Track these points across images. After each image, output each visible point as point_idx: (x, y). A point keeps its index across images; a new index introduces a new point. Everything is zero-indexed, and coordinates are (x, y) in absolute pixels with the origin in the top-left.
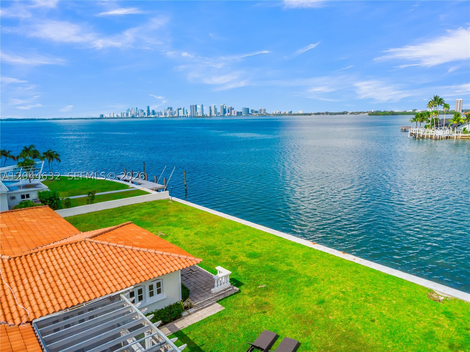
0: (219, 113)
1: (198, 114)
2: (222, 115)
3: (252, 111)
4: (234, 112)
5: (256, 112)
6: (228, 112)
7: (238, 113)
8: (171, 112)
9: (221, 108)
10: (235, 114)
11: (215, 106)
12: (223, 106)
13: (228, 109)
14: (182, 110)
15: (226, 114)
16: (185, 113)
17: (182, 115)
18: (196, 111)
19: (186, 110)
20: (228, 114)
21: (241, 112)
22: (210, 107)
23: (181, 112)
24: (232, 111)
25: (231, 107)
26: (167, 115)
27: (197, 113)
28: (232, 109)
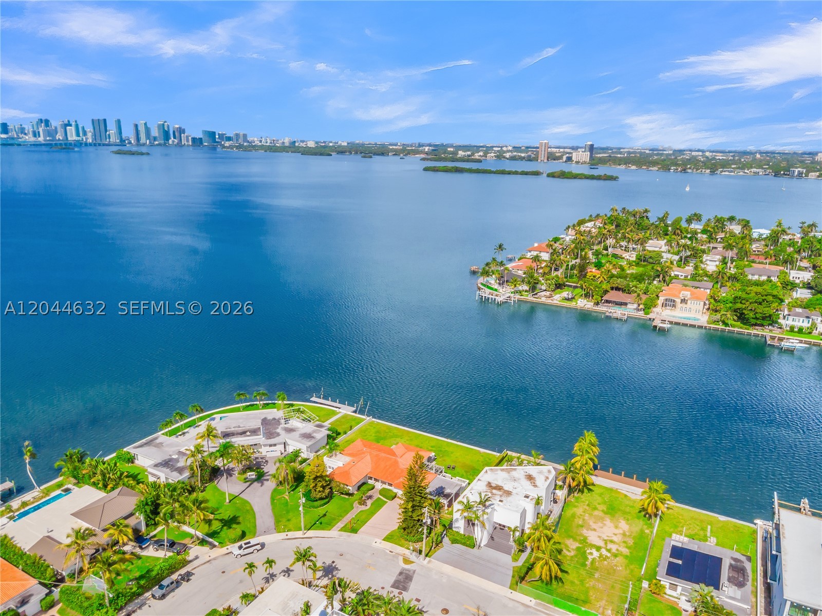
0: (155, 139)
1: (109, 138)
2: (162, 142)
3: (221, 136)
4: (187, 137)
5: (229, 139)
6: (175, 137)
7: (194, 139)
8: (48, 130)
9: (159, 129)
10: (188, 141)
11: (145, 124)
12: (163, 125)
13: (174, 132)
14: (73, 128)
15: (170, 142)
16: (81, 135)
17: (75, 138)
18: (106, 131)
19: (83, 128)
20: (173, 141)
21: (201, 139)
22: (136, 126)
23: (71, 130)
24: (182, 135)
25: (180, 128)
26: (39, 136)
27: (109, 135)
28: (181, 131)
